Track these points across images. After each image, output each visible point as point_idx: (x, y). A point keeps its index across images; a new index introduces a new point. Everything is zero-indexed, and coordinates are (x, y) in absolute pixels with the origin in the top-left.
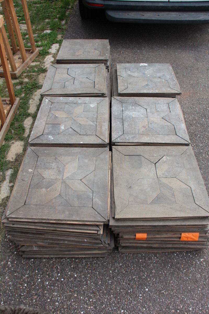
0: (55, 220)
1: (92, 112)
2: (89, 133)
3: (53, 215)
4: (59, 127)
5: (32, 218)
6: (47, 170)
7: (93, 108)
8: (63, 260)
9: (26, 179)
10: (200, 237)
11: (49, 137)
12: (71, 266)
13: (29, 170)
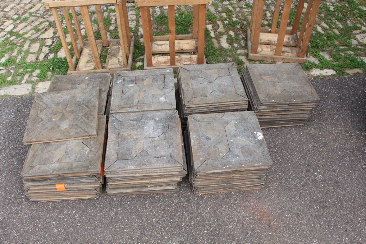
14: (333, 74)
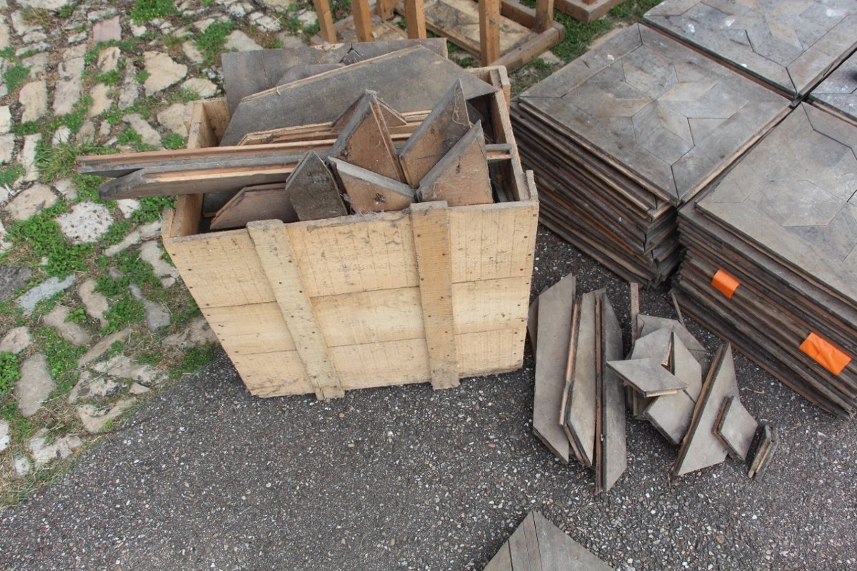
0: (592, 145)
1: (820, 25)
2: (776, 56)
3: (594, 136)
4: (723, 18)
5: (558, 120)
6: (640, 72)
7: (830, 18)
8: (561, 245)
9: (592, 66)
10: (846, 370)
11: (689, 26)
12: (567, 260)
13: (609, 56)
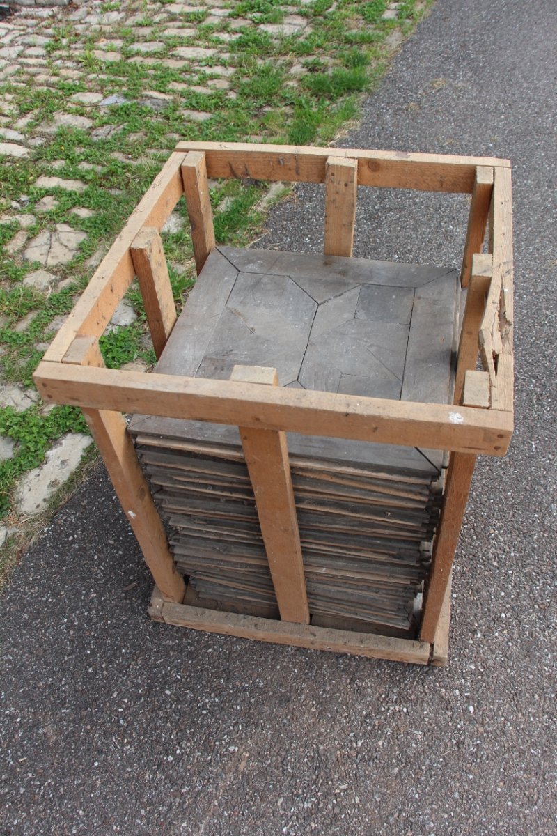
14: (84, 450)
